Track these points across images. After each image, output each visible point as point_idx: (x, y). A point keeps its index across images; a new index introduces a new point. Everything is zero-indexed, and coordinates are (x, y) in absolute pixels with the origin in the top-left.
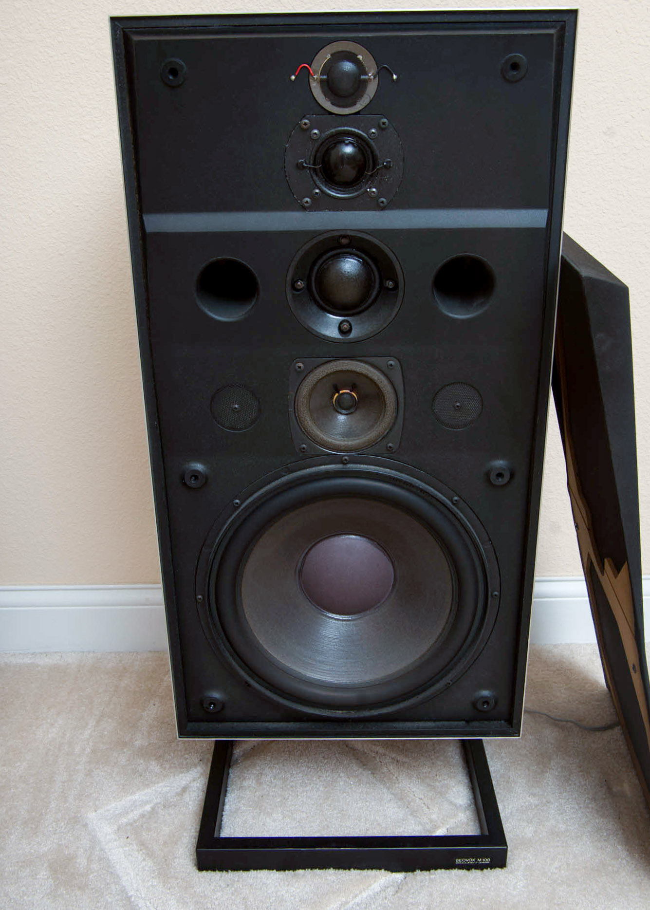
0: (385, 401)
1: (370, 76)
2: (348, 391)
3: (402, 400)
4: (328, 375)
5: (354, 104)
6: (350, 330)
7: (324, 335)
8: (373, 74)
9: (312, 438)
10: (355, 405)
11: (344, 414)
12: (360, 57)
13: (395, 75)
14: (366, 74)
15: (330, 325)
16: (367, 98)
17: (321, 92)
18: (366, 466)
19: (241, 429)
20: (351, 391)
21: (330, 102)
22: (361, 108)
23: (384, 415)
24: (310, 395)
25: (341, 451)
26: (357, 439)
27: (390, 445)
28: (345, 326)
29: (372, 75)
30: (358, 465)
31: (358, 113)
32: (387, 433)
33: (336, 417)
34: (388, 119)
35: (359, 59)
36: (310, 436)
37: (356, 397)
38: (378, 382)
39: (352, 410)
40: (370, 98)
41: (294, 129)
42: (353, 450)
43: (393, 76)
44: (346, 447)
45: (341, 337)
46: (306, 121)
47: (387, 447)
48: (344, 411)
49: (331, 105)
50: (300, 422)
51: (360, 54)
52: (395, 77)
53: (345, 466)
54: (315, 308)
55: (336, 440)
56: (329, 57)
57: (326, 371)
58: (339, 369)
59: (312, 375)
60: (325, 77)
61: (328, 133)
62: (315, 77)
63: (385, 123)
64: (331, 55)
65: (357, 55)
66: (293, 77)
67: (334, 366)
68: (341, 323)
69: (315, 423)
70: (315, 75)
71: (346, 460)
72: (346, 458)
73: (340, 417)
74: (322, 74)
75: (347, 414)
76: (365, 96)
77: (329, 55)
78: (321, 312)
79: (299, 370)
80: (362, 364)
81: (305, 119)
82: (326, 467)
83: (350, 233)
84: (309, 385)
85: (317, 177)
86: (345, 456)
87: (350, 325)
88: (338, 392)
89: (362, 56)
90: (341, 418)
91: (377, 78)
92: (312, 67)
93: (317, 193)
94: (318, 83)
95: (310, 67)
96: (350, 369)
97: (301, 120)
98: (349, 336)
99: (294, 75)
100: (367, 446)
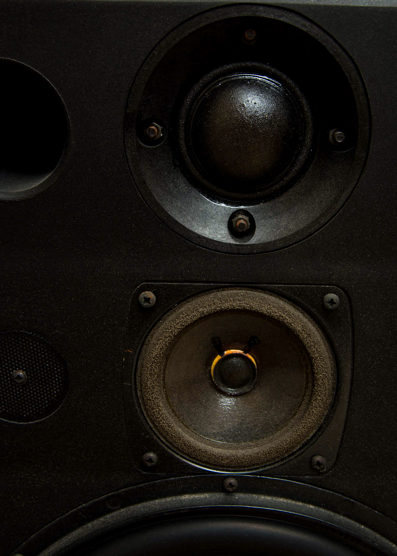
0: (313, 373)
2: (239, 351)
3: (347, 376)
4: (204, 318)
6: (251, 230)
7: (199, 237)
9: (167, 441)
10: (254, 378)
11: (230, 396)
15: (212, 218)
18: (269, 498)
19: (27, 419)
20: (245, 352)
23: (310, 402)
24: (167, 355)
25: (224, 466)
26: (254, 446)
27: (318, 458)
28: (242, 221)
30: (255, 496)
32: (314, 436)
33: (216, 400)
36: (165, 438)
37: (254, 362)
38: (303, 336)
39: (246, 389)
42: (244, 467)
44: (232, 461)
45: (231, 241)
47: (311, 462)
48: (230, 390)
50: (146, 409)
53: (229, 498)
54: (182, 184)
55: (214, 445)
57: (201, 310)
58: (227, 305)
59: (171, 318)
67: (216, 301)
68: (234, 215)
69: (173, 411)
71: (231, 485)
72: (233, 481)
73: (222, 400)
75: (235, 396)
78: (195, 192)
79: (146, 304)
80: (272, 298)
82: (193, 496)
83: (263, 13)
84: (166, 337)
86: (229, 476)
87: (252, 220)
88: (221, 353)
90: (227, 402)
96: (247, 307)
98: (249, 240)
100: (274, 459)
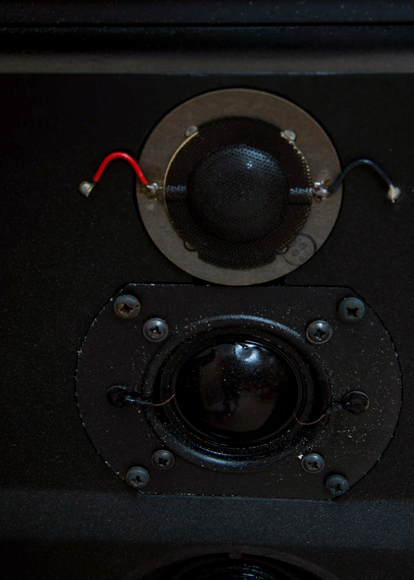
1: (318, 189)
5: (268, 259)
8: (326, 182)
12: (289, 135)
13: (395, 186)
14: (306, 183)
16: (305, 246)
17: (169, 227)
21: (196, 254)
22: (287, 271)
29: (323, 186)
31: (280, 281)
34: (363, 300)
35: (285, 142)
40: (315, 245)
41: (96, 315)
43: (387, 189)
46: (130, 300)
49: (200, 262)
51: (288, 128)
52: (394, 193)
56: (193, 133)
60: (182, 188)
61: (192, 327)
62: (154, 187)
63: (356, 309)
64: (201, 128)
65: (279, 131)
66: (87, 187)
70: (151, 183)
74: (170, 181)
76: (302, 239)
77: (195, 128)
81: (124, 293)
85: (162, 422)
89: (295, 132)
91: (339, 194)
92: (142, 158)
93: (163, 461)
94: (160, 202)
95: (137, 159)
97: (116, 294)
99: (90, 181)
